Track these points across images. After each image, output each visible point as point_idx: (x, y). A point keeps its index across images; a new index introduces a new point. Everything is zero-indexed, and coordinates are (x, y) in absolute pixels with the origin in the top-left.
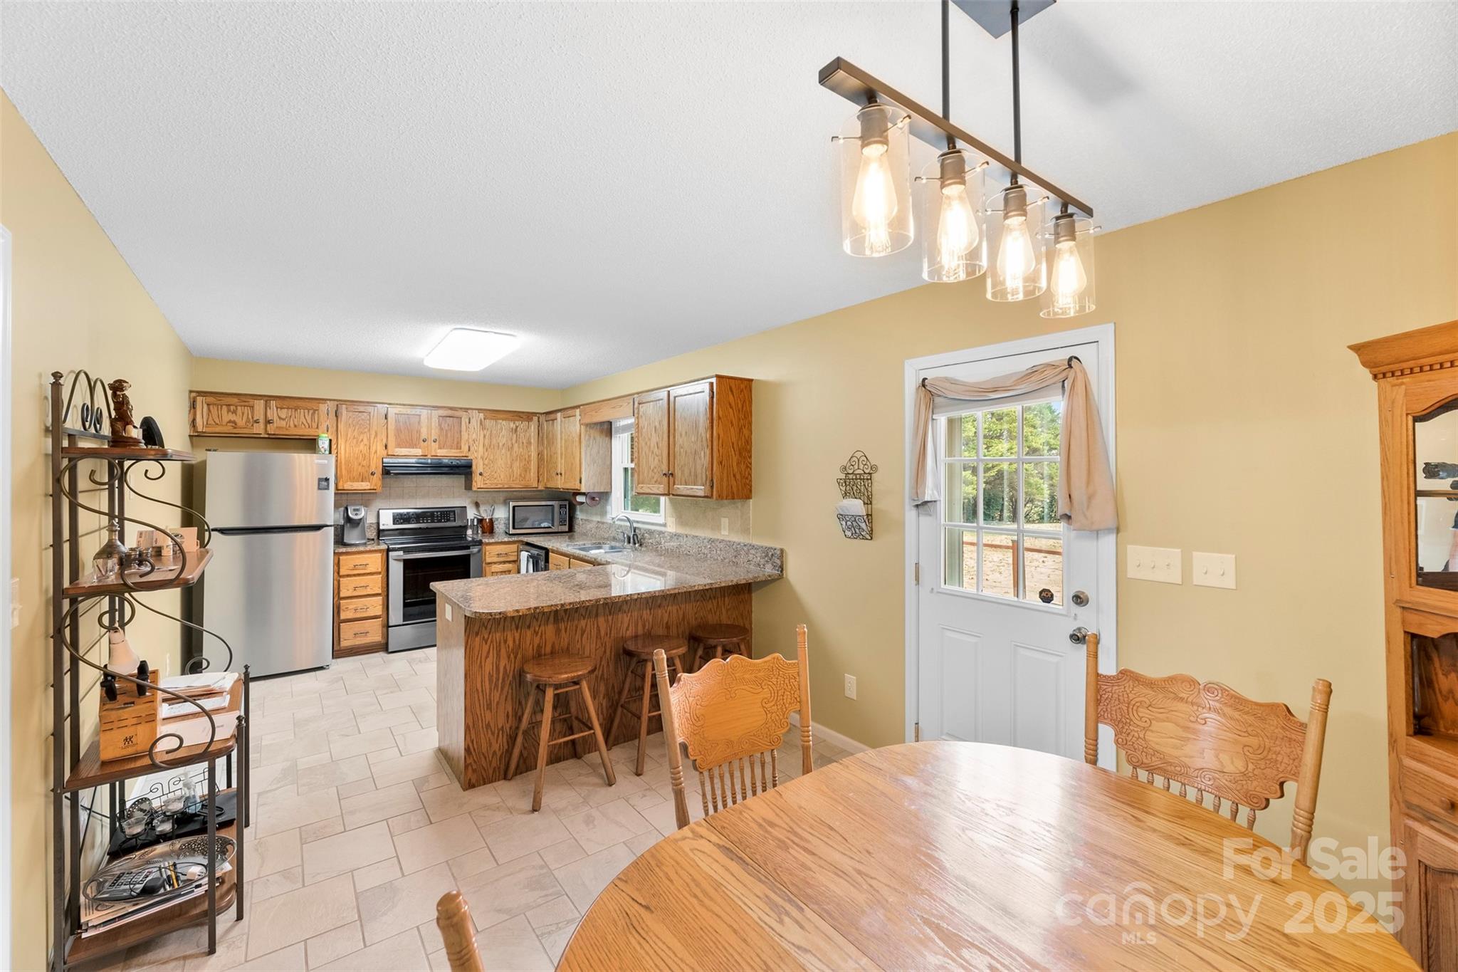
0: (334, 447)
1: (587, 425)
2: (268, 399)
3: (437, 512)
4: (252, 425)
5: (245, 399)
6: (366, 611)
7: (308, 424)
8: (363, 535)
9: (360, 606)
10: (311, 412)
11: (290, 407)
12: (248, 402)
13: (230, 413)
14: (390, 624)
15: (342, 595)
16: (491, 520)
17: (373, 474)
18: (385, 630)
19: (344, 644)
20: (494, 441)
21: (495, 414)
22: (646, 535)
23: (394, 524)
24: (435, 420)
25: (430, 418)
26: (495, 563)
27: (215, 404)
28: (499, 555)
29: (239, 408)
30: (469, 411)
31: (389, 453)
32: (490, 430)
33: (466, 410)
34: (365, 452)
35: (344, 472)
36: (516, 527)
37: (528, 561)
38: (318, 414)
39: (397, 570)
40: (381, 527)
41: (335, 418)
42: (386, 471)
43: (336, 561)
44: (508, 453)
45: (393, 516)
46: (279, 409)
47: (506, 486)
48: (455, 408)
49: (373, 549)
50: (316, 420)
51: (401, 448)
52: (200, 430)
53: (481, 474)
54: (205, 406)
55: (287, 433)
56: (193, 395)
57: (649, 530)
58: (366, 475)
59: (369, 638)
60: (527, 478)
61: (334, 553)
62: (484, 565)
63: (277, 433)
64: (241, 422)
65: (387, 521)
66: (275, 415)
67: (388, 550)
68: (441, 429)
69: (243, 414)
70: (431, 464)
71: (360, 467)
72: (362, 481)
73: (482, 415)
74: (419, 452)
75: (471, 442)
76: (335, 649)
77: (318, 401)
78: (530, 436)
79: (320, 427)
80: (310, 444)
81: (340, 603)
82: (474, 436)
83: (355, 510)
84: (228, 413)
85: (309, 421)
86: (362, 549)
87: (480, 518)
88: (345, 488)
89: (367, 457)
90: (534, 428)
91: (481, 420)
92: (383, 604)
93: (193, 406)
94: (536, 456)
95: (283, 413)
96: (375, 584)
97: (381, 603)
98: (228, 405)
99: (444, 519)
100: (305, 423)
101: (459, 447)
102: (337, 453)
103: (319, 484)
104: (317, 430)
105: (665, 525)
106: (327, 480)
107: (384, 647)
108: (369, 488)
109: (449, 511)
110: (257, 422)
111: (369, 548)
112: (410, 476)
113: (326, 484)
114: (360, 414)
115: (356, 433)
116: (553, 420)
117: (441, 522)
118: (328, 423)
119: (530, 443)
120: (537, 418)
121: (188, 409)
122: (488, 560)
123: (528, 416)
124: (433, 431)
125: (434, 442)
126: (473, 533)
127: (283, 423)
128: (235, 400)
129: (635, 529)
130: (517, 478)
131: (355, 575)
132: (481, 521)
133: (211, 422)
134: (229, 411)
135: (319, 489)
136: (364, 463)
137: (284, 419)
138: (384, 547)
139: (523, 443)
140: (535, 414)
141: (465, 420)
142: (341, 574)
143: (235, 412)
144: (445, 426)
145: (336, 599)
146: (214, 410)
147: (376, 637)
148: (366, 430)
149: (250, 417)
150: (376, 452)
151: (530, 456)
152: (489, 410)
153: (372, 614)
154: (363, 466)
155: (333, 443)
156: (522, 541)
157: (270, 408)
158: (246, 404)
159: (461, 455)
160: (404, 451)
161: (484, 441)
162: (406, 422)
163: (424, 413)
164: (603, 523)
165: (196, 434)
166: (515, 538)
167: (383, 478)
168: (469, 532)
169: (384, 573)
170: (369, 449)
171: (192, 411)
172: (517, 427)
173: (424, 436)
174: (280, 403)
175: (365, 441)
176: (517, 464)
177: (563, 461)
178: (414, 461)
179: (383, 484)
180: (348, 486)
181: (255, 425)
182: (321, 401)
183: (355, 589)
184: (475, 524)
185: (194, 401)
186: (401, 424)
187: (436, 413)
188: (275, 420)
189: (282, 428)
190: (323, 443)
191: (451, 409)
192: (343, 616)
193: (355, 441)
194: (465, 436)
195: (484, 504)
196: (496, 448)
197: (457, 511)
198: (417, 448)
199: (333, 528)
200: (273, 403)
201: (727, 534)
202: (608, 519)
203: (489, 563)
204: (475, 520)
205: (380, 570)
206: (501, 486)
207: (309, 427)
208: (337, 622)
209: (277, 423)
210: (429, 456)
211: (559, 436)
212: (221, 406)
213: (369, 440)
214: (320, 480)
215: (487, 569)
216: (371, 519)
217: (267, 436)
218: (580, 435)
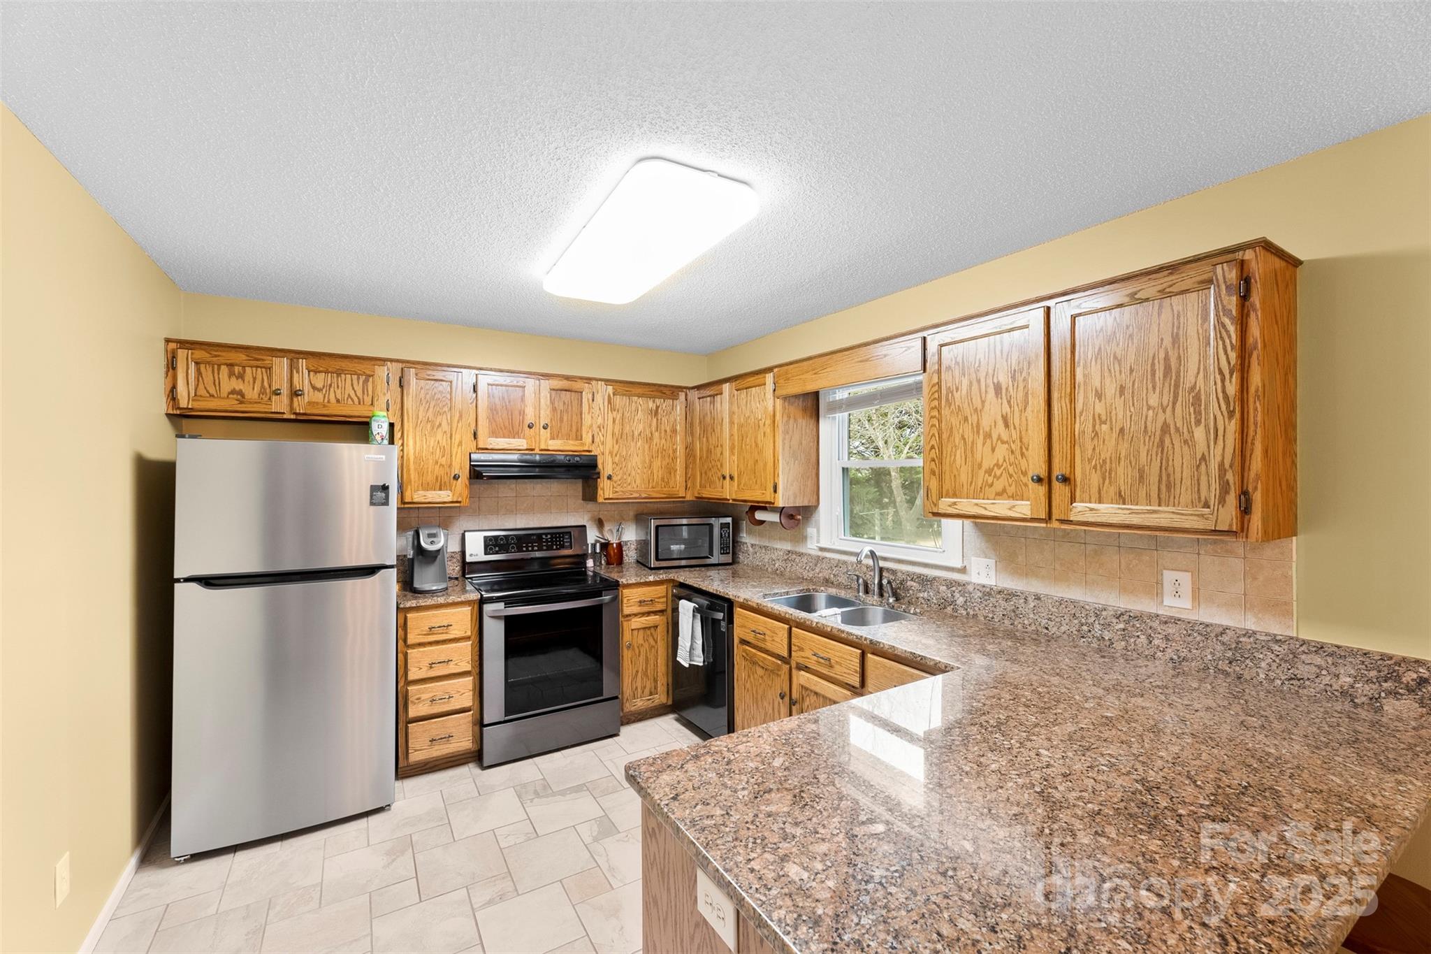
0: (397, 435)
1: (786, 398)
2: (294, 356)
3: (546, 535)
4: (270, 399)
5: (259, 356)
6: (448, 702)
7: (358, 398)
8: (443, 576)
9: (439, 694)
10: (362, 378)
11: (330, 370)
12: (263, 360)
13: (233, 379)
14: (486, 721)
15: (411, 677)
16: (620, 546)
17: (456, 478)
18: (477, 728)
19: (415, 757)
20: (627, 429)
21: (627, 387)
22: (910, 583)
23: (486, 554)
24: (545, 394)
25: (538, 392)
26: (635, 615)
27: (209, 363)
28: (641, 603)
29: (248, 370)
30: (594, 383)
31: (480, 446)
32: (621, 411)
33: (589, 380)
34: (444, 444)
35: (413, 476)
36: (660, 558)
37: (694, 616)
38: (373, 382)
39: (495, 633)
40: (468, 559)
41: (399, 389)
42: (476, 474)
43: (401, 621)
44: (647, 447)
45: (485, 542)
46: (312, 373)
47: (644, 495)
48: (575, 377)
49: (459, 600)
50: (370, 393)
51: (496, 437)
52: (183, 404)
53: (609, 478)
54: (192, 366)
55: (325, 412)
56: (172, 346)
57: (919, 576)
58: (446, 479)
59: (451, 746)
60: (671, 484)
61: (397, 608)
62: (621, 619)
63: (308, 412)
64: (252, 393)
65: (476, 550)
66: (306, 382)
67: (482, 601)
68: (554, 409)
69: (255, 379)
70: (540, 462)
71: (437, 467)
72: (440, 489)
73: (610, 389)
74: (521, 443)
75: (596, 429)
76: (401, 765)
77: (373, 363)
78: (676, 420)
79: (375, 403)
80: (359, 429)
81: (407, 691)
82: (600, 421)
83: (430, 536)
84: (230, 377)
85: (360, 393)
86: (441, 600)
87: (603, 541)
88: (415, 500)
89: (448, 451)
90: (681, 409)
91: (609, 396)
92: (474, 690)
93: (171, 366)
94: (683, 451)
95: (319, 380)
96: (462, 656)
97: (471, 687)
98: (231, 365)
99: (556, 545)
100: (353, 395)
101: (579, 437)
102: (403, 445)
103: (371, 496)
104: (371, 408)
105: (963, 570)
106: (385, 488)
107: (477, 757)
108: (449, 499)
109: (563, 533)
110: (277, 393)
111: (451, 599)
112: (508, 481)
113: (383, 495)
114: (437, 384)
115: (430, 414)
116: (713, 396)
117: (553, 549)
118: (388, 396)
119: (674, 431)
120: (683, 394)
121: (164, 370)
122: (627, 611)
123: (670, 392)
124: (542, 412)
125: (545, 428)
126: (595, 565)
127: (318, 397)
128: (242, 357)
129: (881, 570)
130: (657, 483)
131: (431, 644)
132: (605, 546)
133: (202, 392)
134: (231, 374)
135: (372, 504)
136: (443, 461)
137: (320, 390)
138: (475, 596)
139: (666, 431)
140: (681, 388)
141: (586, 396)
142: (409, 642)
143: (241, 377)
144: (560, 406)
145: (401, 684)
146: (207, 373)
147: (464, 743)
148: (446, 409)
149: (266, 384)
150: (460, 444)
151: (675, 451)
152: (621, 382)
153: (458, 706)
154: (441, 465)
155: (397, 428)
156: (673, 581)
157: (298, 372)
158: (259, 363)
159: (582, 449)
160: (501, 442)
161: (614, 428)
162: (503, 398)
163: (531, 384)
164: (801, 555)
165: (178, 412)
166: (663, 576)
167: (470, 484)
168: (590, 563)
169: (475, 638)
170: (451, 438)
171: (170, 374)
172: (657, 407)
173: (530, 418)
174: (314, 363)
175: (445, 426)
176: (657, 463)
177: (735, 458)
178: (515, 457)
179: (470, 492)
180: (420, 496)
181: (274, 398)
182: (378, 362)
183: (431, 665)
184: (598, 551)
185: (174, 357)
186: (497, 400)
187: (546, 384)
188: (306, 392)
189: (317, 403)
190: (380, 428)
191: (567, 378)
192: (413, 712)
193: (429, 425)
194: (587, 419)
195: (609, 521)
196: (629, 438)
197: (574, 533)
198: (519, 438)
199: (395, 570)
200: (302, 363)
201: (1189, 607)
202: (811, 547)
203: (627, 616)
204: (598, 545)
205: (469, 633)
206: (637, 495)
207: (359, 404)
208: (403, 722)
209: (309, 396)
210: (537, 451)
211: (726, 420)
212: (219, 366)
213: (450, 424)
214: (374, 489)
215: (625, 624)
216: (454, 547)
217: (293, 417)
218: (774, 416)
